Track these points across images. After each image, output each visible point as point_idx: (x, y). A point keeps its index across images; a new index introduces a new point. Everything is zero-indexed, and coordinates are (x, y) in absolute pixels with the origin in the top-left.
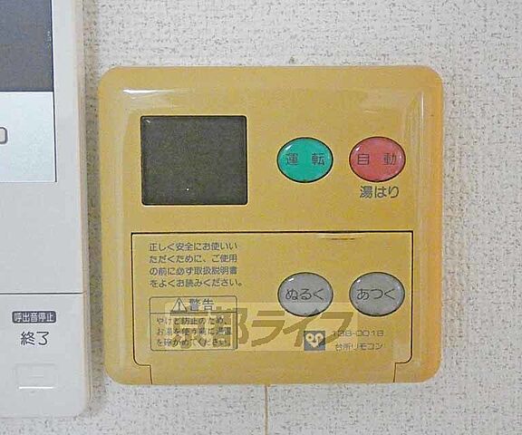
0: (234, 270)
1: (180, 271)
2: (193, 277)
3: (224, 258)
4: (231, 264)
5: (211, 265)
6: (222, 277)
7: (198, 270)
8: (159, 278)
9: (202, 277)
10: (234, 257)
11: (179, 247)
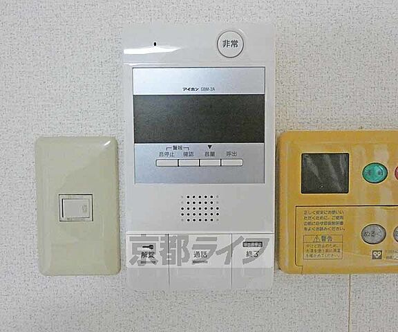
0: (342, 223)
1: (317, 224)
2: (324, 226)
3: (337, 218)
4: (341, 220)
5: (332, 221)
6: (337, 226)
7: (325, 223)
8: (308, 227)
9: (328, 226)
10: (342, 217)
11: (317, 212)
